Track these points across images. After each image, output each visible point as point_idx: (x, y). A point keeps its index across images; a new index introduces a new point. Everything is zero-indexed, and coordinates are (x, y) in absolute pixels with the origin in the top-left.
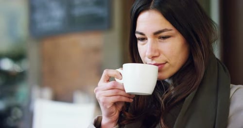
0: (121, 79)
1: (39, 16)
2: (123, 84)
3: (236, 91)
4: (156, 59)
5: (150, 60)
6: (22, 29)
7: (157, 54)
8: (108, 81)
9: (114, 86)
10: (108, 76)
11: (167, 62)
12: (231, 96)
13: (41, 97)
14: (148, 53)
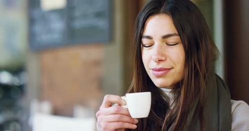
0: (126, 105)
1: (38, 28)
2: (127, 109)
3: (237, 106)
4: (162, 63)
6: (20, 41)
7: (163, 58)
9: (117, 111)
10: (109, 102)
11: (173, 68)
12: (232, 112)
13: (40, 111)
14: (155, 57)
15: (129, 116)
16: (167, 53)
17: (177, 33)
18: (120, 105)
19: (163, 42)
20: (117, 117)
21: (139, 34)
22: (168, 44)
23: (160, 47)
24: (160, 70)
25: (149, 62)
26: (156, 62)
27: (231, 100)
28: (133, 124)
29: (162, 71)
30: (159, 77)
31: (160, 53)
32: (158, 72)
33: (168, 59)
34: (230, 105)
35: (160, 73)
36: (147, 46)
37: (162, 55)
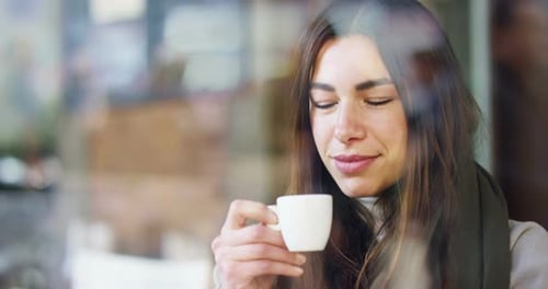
0: (277, 223)
2: (280, 232)
3: (524, 232)
4: (356, 144)
5: (343, 145)
7: (359, 134)
8: (244, 225)
9: (257, 237)
10: (242, 216)
11: (380, 155)
12: (512, 243)
14: (340, 132)
15: (283, 247)
16: (366, 123)
17: (388, 76)
18: (264, 224)
19: (358, 97)
20: (256, 249)
21: (303, 77)
22: (369, 102)
23: (352, 109)
24: (352, 159)
25: (328, 141)
26: (343, 142)
27: (510, 221)
28: (293, 265)
29: (357, 161)
30: (349, 174)
31: (352, 123)
32: (347, 165)
33: (369, 135)
34: (508, 231)
35: (353, 165)
36: (322, 104)
37: (357, 127)
